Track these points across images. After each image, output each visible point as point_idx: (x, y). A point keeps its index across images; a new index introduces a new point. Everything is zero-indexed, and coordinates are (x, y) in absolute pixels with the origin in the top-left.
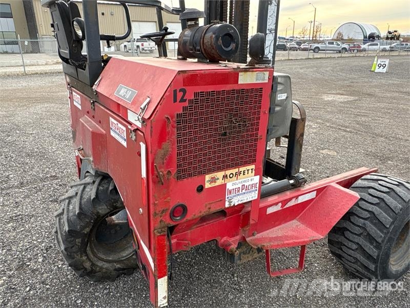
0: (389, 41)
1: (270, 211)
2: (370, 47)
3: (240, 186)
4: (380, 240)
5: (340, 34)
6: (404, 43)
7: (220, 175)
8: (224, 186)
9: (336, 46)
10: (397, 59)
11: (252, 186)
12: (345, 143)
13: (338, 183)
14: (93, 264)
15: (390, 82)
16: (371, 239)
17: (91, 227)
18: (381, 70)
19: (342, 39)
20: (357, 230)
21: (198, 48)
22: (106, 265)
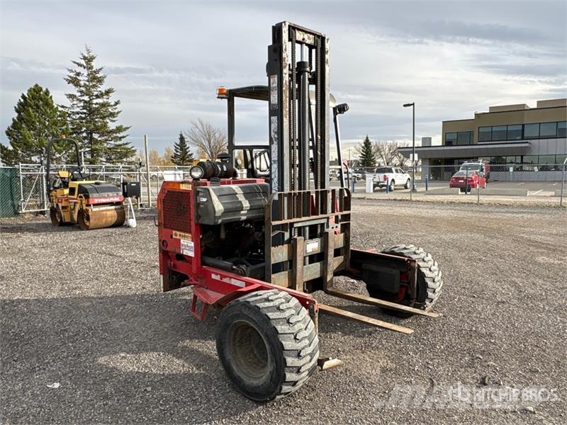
1: (214, 277)
3: (186, 244)
7: (178, 233)
8: (180, 240)
11: (191, 247)
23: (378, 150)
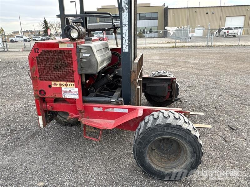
1: (96, 110)
3: (69, 90)
7: (58, 83)
8: (60, 88)
11: (75, 92)
23: (51, 25)
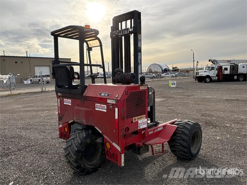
0: (174, 72)
1: (150, 133)
2: (166, 75)
3: (142, 122)
4: (186, 140)
5: (150, 69)
6: (181, 73)
7: (136, 118)
8: (138, 122)
9: (149, 75)
10: (180, 81)
11: (145, 122)
12: (166, 118)
13: (170, 124)
14: (84, 165)
15: (179, 91)
16: (183, 140)
17: (84, 148)
18: (173, 86)
19: (152, 72)
20: (179, 138)
21: (124, 80)
22: (88, 166)
